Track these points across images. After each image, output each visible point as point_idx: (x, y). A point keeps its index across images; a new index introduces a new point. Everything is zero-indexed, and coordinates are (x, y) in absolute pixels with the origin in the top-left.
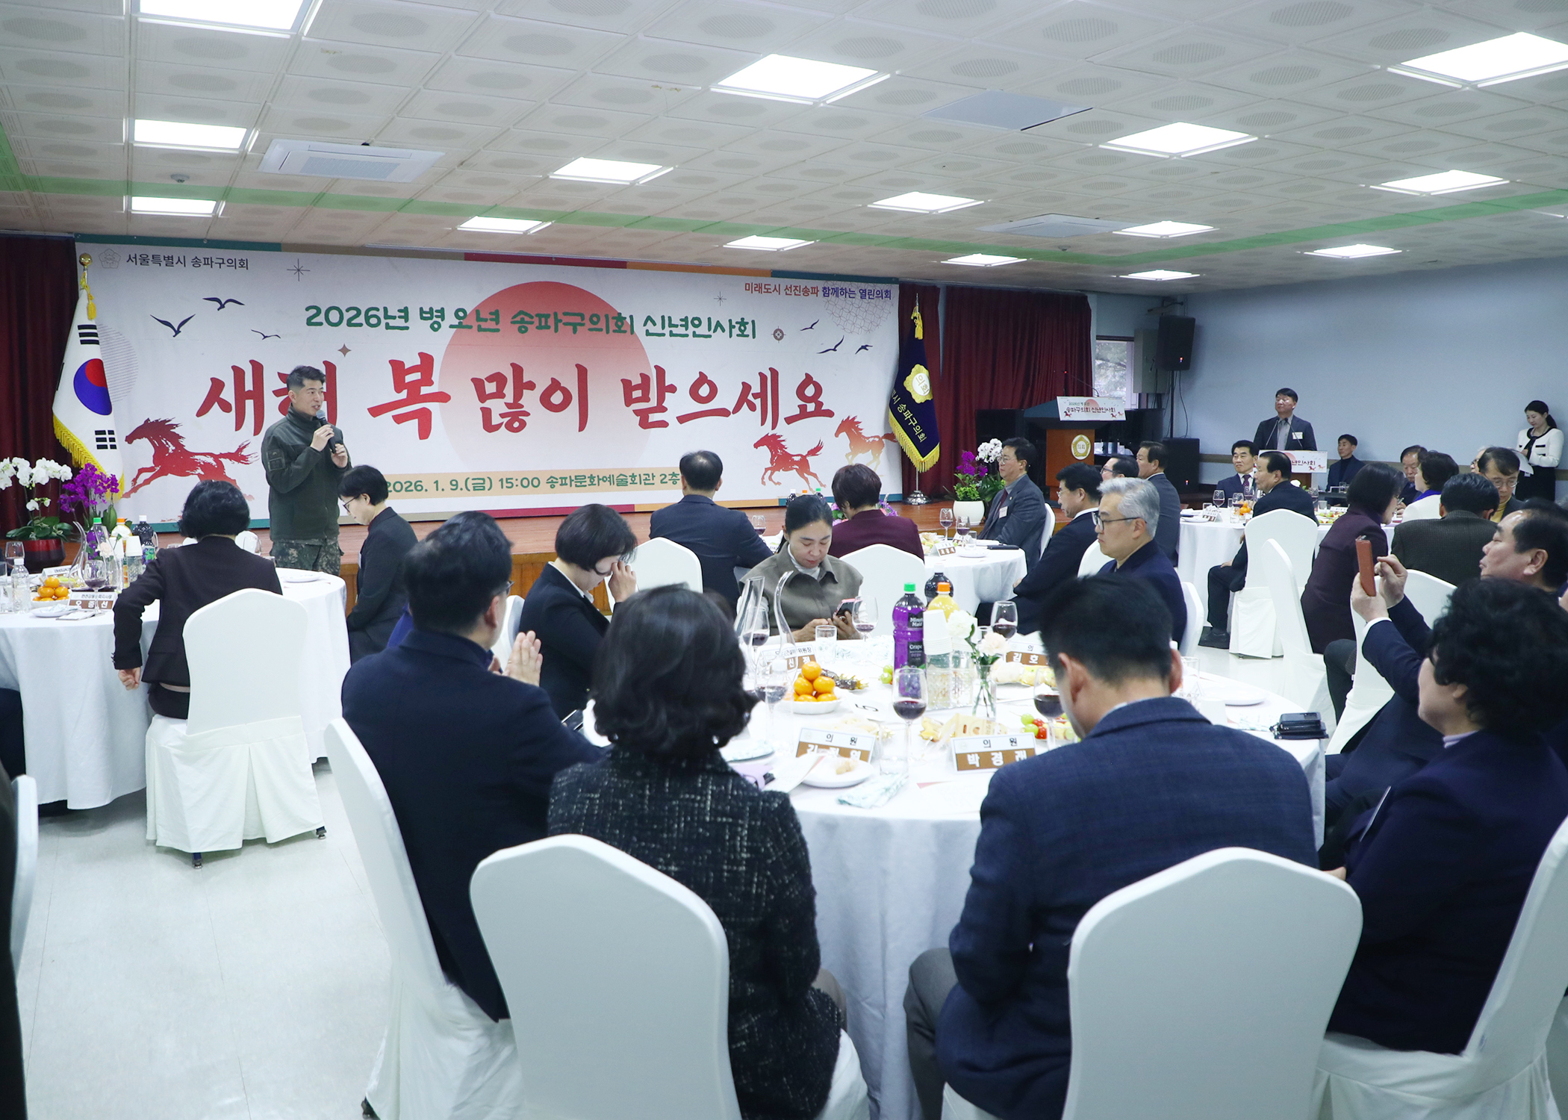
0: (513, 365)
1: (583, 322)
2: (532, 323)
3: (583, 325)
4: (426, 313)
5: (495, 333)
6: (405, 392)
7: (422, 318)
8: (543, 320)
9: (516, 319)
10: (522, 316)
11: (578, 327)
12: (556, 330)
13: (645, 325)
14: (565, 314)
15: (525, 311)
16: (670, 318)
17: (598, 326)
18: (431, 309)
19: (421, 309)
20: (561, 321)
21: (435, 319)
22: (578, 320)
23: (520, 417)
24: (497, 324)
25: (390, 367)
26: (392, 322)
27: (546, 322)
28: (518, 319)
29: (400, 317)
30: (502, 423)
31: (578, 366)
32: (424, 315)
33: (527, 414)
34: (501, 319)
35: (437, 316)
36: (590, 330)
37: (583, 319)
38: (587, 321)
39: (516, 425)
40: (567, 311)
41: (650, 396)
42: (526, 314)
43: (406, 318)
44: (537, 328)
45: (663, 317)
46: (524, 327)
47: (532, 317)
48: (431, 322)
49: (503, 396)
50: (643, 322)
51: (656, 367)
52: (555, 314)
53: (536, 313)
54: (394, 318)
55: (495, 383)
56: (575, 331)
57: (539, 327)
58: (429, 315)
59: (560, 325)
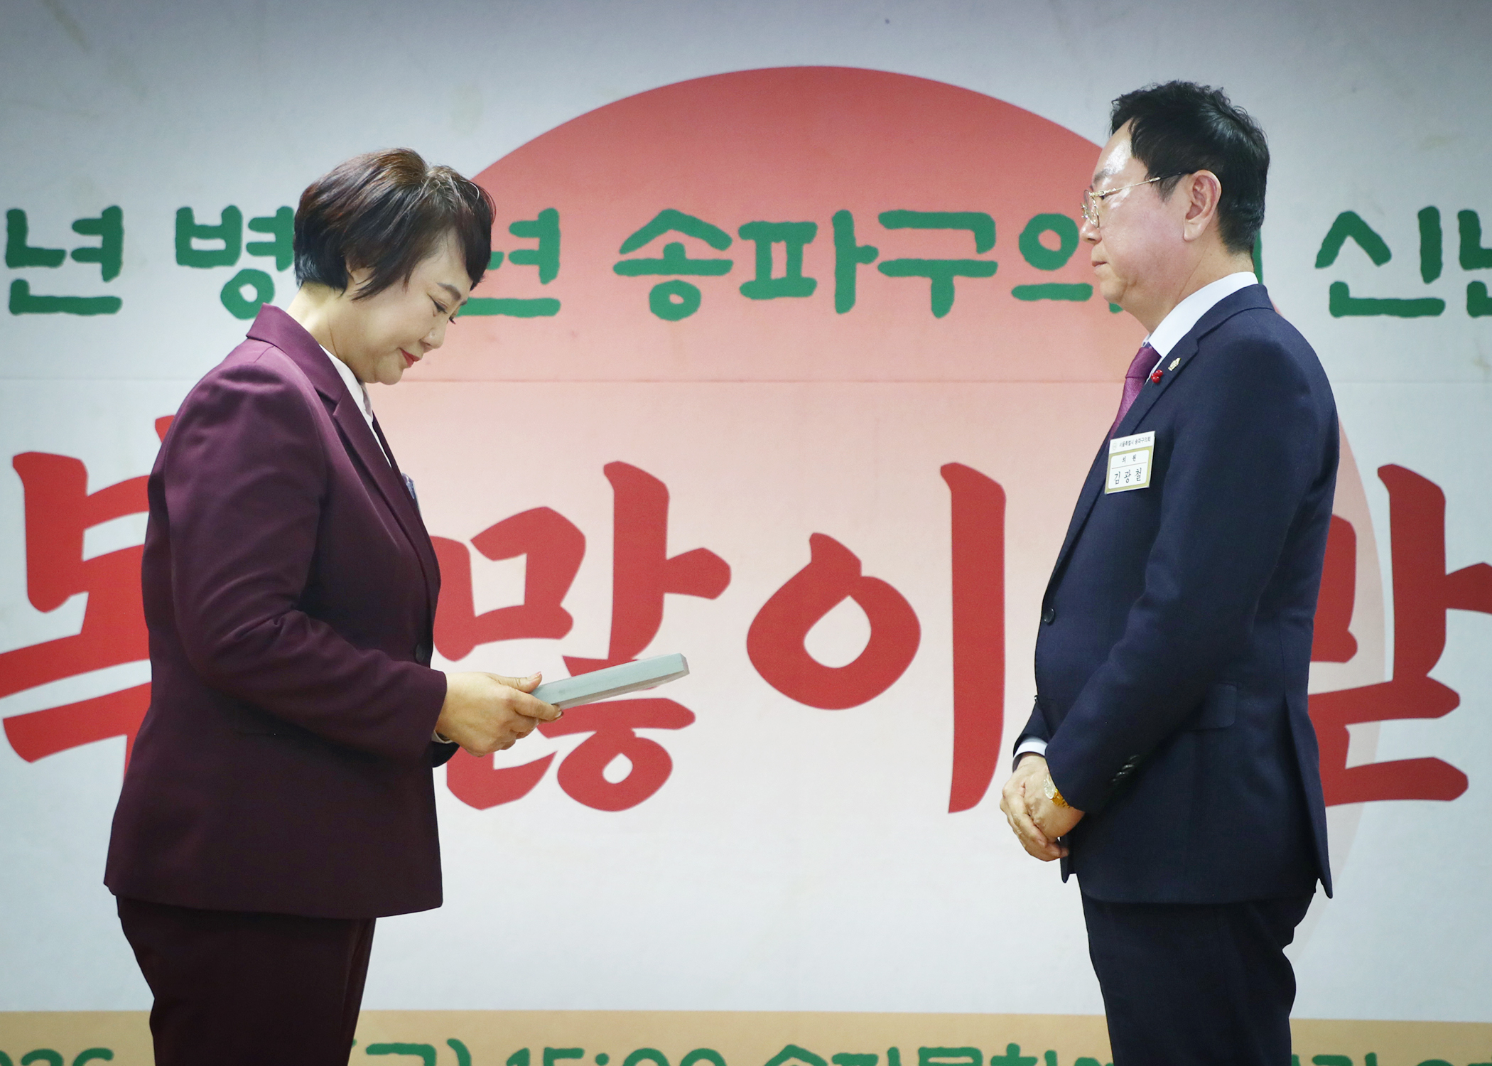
0: (618, 473)
1: (987, 257)
2: (721, 268)
3: (988, 269)
4: (206, 232)
5: (539, 321)
6: (76, 606)
7: (186, 256)
8: (779, 252)
9: (640, 254)
10: (672, 236)
11: (960, 282)
12: (844, 300)
13: (1326, 256)
14: (893, 220)
15: (687, 207)
16: (1469, 222)
17: (1066, 275)
18: (231, 215)
19: (184, 216)
20: (869, 254)
21: (246, 261)
22: (959, 245)
23: (640, 733)
24: (547, 275)
25: (14, 488)
26: (41, 281)
27: (794, 260)
28: (653, 250)
29: (82, 255)
30: (547, 761)
31: (956, 475)
32: (197, 244)
33: (677, 716)
34: (565, 257)
35: (256, 249)
36: (1025, 293)
37: (986, 237)
38: (1006, 252)
39: (618, 770)
40: (894, 206)
41: (1354, 628)
42: (692, 226)
43: (110, 259)
44: (749, 291)
45: (1429, 219)
46: (679, 287)
47: (718, 239)
48: (224, 274)
49: (559, 625)
50: (1317, 247)
51: (1393, 476)
52: (843, 222)
53: (747, 219)
54: (52, 258)
55: (521, 560)
56: (942, 303)
57: (759, 289)
58: (218, 244)
59: (866, 274)
